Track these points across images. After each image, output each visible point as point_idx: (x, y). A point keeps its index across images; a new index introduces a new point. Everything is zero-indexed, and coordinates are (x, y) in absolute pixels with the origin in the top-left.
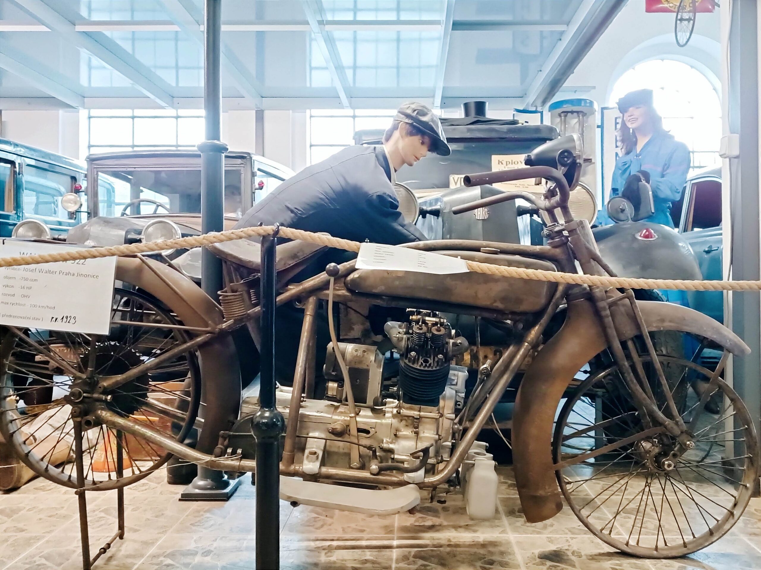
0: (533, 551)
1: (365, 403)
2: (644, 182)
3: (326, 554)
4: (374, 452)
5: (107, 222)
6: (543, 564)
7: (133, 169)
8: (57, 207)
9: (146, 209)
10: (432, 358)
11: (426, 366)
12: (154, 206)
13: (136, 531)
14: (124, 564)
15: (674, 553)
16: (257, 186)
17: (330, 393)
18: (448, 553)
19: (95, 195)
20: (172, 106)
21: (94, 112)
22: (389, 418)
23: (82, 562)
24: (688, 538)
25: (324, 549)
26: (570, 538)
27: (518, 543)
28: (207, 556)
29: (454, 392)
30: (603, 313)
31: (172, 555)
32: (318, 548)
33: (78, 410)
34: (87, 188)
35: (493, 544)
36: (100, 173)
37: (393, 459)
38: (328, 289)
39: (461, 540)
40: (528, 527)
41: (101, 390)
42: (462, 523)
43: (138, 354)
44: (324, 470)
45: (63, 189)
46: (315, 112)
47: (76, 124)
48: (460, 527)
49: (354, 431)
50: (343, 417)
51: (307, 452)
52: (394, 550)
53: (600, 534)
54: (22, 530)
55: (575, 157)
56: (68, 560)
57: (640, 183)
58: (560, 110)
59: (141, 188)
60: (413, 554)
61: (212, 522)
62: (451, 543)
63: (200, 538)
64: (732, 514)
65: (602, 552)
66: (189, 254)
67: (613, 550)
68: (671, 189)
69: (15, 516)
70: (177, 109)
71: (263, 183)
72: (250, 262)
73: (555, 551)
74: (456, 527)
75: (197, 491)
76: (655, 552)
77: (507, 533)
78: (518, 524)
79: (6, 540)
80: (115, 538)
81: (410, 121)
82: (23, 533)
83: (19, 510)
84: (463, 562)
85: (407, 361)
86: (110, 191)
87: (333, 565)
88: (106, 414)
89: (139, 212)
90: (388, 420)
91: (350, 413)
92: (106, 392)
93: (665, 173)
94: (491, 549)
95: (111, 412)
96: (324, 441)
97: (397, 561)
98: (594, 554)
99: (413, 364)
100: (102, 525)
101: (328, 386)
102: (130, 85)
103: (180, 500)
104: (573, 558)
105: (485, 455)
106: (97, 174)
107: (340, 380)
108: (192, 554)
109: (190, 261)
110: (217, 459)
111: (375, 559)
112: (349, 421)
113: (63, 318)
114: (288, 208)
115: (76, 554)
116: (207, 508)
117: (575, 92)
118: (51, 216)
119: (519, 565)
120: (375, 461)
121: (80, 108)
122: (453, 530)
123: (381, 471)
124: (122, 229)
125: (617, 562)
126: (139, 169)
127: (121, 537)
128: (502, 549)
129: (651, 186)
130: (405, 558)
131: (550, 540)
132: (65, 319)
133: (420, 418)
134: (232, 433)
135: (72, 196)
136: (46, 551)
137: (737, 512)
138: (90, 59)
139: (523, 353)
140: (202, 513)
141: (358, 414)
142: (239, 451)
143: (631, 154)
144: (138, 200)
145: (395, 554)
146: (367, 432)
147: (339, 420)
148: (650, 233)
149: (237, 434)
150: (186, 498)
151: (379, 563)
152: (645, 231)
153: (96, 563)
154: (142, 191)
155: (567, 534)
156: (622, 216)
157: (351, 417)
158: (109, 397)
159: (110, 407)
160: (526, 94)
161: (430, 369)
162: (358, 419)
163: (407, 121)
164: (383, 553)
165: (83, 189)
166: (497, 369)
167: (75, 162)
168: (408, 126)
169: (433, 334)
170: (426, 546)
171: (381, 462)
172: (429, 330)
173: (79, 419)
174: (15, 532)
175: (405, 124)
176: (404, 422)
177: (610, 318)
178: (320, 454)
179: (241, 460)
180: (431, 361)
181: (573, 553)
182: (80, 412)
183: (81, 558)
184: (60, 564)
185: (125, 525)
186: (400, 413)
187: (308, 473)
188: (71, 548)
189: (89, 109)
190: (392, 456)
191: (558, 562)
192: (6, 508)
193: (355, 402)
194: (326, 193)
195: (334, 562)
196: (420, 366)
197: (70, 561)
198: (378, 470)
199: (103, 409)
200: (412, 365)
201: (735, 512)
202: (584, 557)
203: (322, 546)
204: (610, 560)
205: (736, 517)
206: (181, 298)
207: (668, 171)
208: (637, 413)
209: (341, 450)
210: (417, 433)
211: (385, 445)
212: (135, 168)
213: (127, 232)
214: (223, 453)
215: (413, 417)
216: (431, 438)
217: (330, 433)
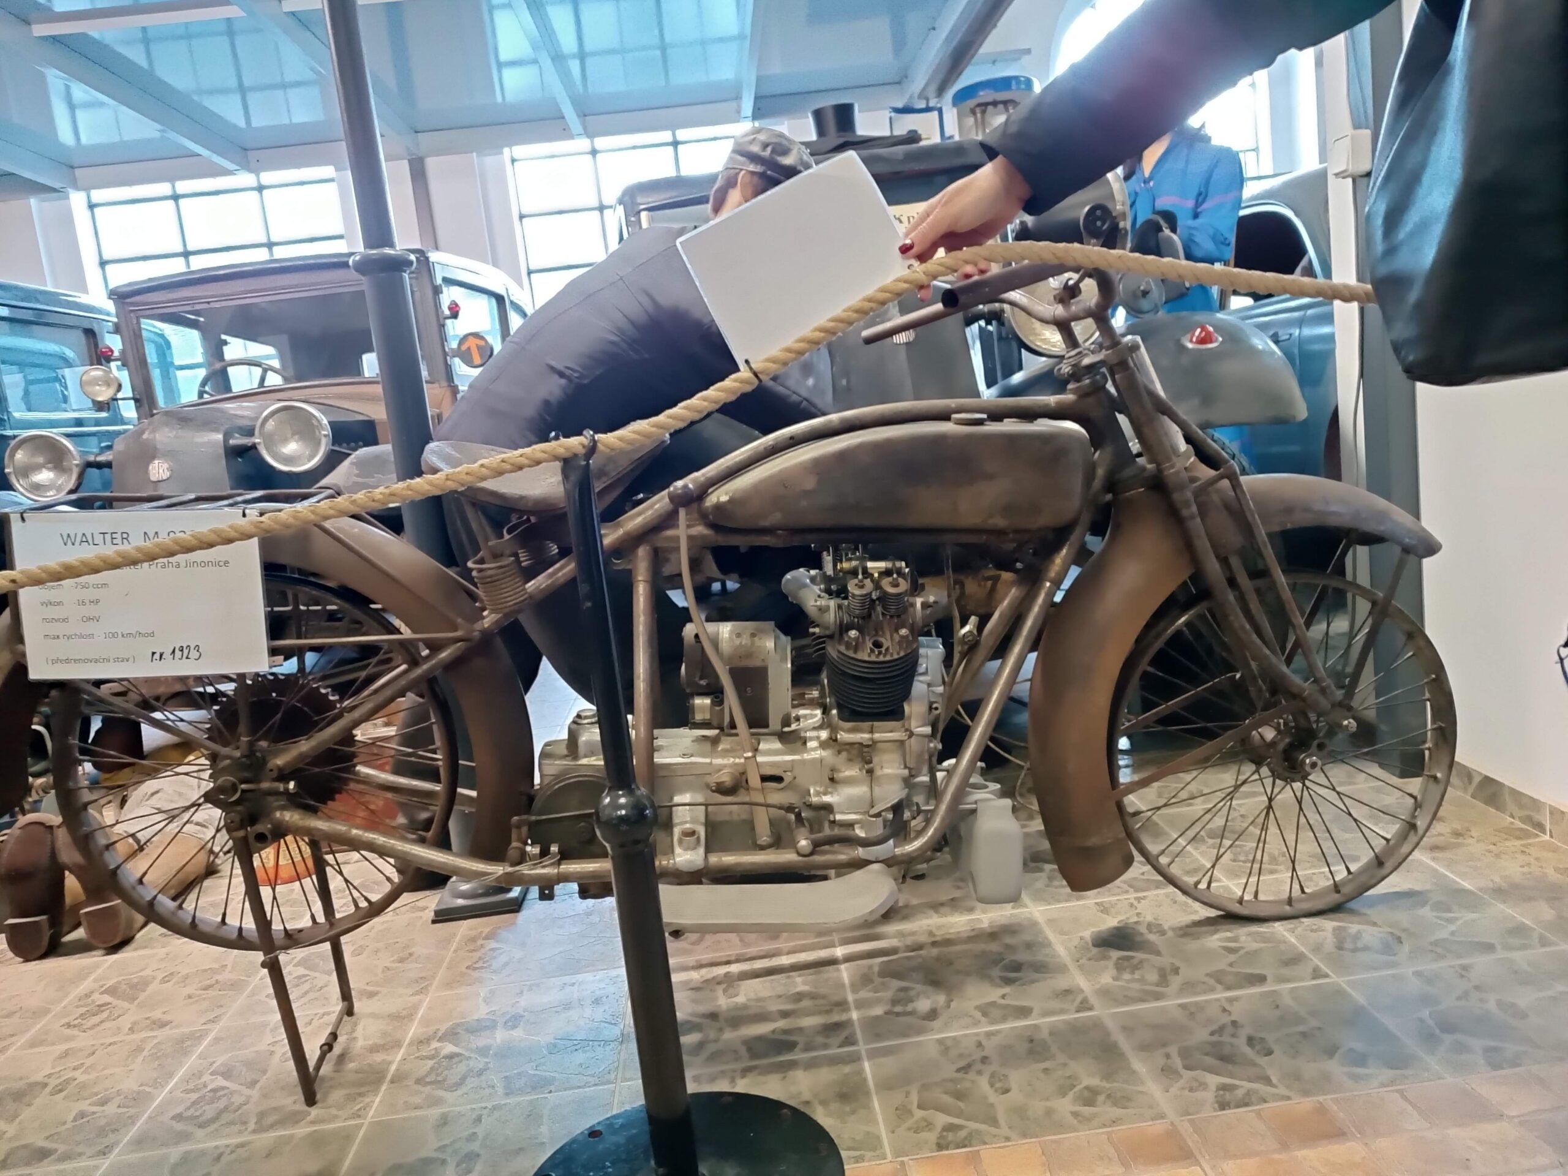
0: (1081, 934)
1: (767, 726)
2: (1167, 232)
3: (725, 991)
4: (798, 816)
5: (182, 418)
6: (1105, 958)
7: (206, 306)
8: (66, 388)
9: (242, 379)
10: (888, 637)
11: (880, 653)
12: (257, 372)
13: (371, 995)
14: (370, 1065)
15: (1319, 905)
16: (447, 312)
17: (699, 717)
18: (938, 959)
19: (143, 363)
20: (247, 166)
21: (98, 195)
22: (814, 749)
23: (295, 1073)
24: (1341, 874)
25: (719, 983)
26: (1136, 898)
27: (1050, 922)
28: (514, 1027)
29: (925, 686)
30: (1185, 512)
31: (451, 1035)
32: (707, 981)
33: (237, 819)
34: (123, 352)
35: (1009, 929)
36: (143, 320)
37: (834, 822)
38: (675, 526)
39: (952, 931)
40: (1056, 887)
41: (275, 774)
42: (944, 898)
43: (323, 691)
44: (714, 859)
45: (70, 354)
46: (519, 151)
47: (67, 221)
48: (942, 904)
49: (755, 781)
50: (732, 760)
51: (677, 831)
52: (843, 967)
53: (1193, 891)
54: (163, 1025)
55: (1115, 217)
56: (265, 1072)
57: (1160, 234)
58: (972, 103)
59: (223, 337)
60: (876, 969)
61: (503, 959)
62: (938, 939)
63: (492, 992)
64: (1413, 826)
65: (1197, 918)
66: (352, 463)
67: (1213, 913)
68: (1214, 238)
69: (142, 996)
70: (256, 172)
71: (457, 305)
72: (522, 498)
73: (1117, 928)
74: (936, 907)
75: (461, 902)
76: (1287, 908)
77: (1026, 906)
78: (1040, 884)
79: (139, 1049)
80: (341, 1019)
81: (758, 169)
82: (166, 1031)
83: (144, 984)
84: (968, 974)
85: (842, 648)
86: (164, 347)
87: (745, 1013)
88: (291, 817)
89: (228, 389)
90: (814, 752)
91: (745, 752)
92: (283, 777)
93: (1199, 210)
94: (1009, 940)
95: (300, 811)
96: (703, 808)
97: (855, 988)
98: (1184, 924)
99: (855, 652)
100: (306, 993)
101: (693, 705)
102: (157, 135)
103: (434, 922)
104: (1152, 937)
105: (986, 787)
106: (138, 323)
107: (716, 692)
108: (487, 1028)
109: (357, 476)
110: (517, 868)
111: (814, 990)
112: (744, 765)
113: (174, 651)
114: (553, 369)
115: (276, 1059)
116: (487, 930)
117: (994, 62)
118: (56, 409)
119: (1065, 965)
120: (803, 830)
121: (70, 190)
122: (931, 912)
123: (817, 845)
124: (216, 430)
125: (1229, 934)
126: (217, 305)
127: (350, 1012)
128: (1027, 937)
129: (1179, 237)
130: (865, 980)
131: (1104, 909)
132: (178, 654)
133: (873, 745)
134: (533, 818)
135: (97, 372)
136: (221, 1060)
137: (1421, 824)
138: (68, 87)
139: (1044, 600)
140: (480, 942)
141: (756, 750)
142: (554, 848)
143: (1134, 178)
144: (222, 364)
145: (845, 972)
146: (778, 779)
147: (725, 766)
148: (1208, 333)
149: (544, 817)
150: (443, 916)
151: (824, 997)
152: (1199, 330)
153: (322, 1072)
154: (225, 343)
155: (1127, 892)
156: (1145, 304)
157: (746, 758)
158: (292, 785)
159: (295, 802)
160: (906, 77)
161: (888, 658)
162: (759, 759)
163: (752, 168)
164: (826, 976)
165: (116, 354)
166: (991, 632)
167: (84, 299)
168: (756, 179)
169: (885, 593)
170: (893, 951)
171: (812, 831)
172: (877, 586)
173: (241, 834)
174: (152, 1030)
175: (749, 176)
176: (844, 754)
177: (1198, 520)
178: (701, 831)
179: (559, 864)
180: (886, 642)
181: (1150, 926)
182: (242, 820)
183: (291, 1064)
184: (254, 1083)
185: (352, 986)
186: (836, 740)
187: (685, 869)
188: (263, 1046)
189: (87, 189)
190: (831, 818)
191: (1129, 949)
192: (119, 982)
193: (751, 727)
194: (619, 329)
195: (745, 1007)
196: (869, 656)
197: (269, 1074)
198: (811, 847)
199: (283, 808)
200: (853, 655)
201: (1419, 823)
202: (1170, 934)
203: (714, 978)
204: (1215, 932)
205: (1420, 831)
206: (387, 575)
207: (1205, 206)
208: (1238, 676)
209: (735, 817)
210: (870, 772)
211: (815, 799)
212: (208, 303)
213: (227, 435)
214: (522, 858)
215: (861, 744)
216: (896, 776)
217: (714, 791)
